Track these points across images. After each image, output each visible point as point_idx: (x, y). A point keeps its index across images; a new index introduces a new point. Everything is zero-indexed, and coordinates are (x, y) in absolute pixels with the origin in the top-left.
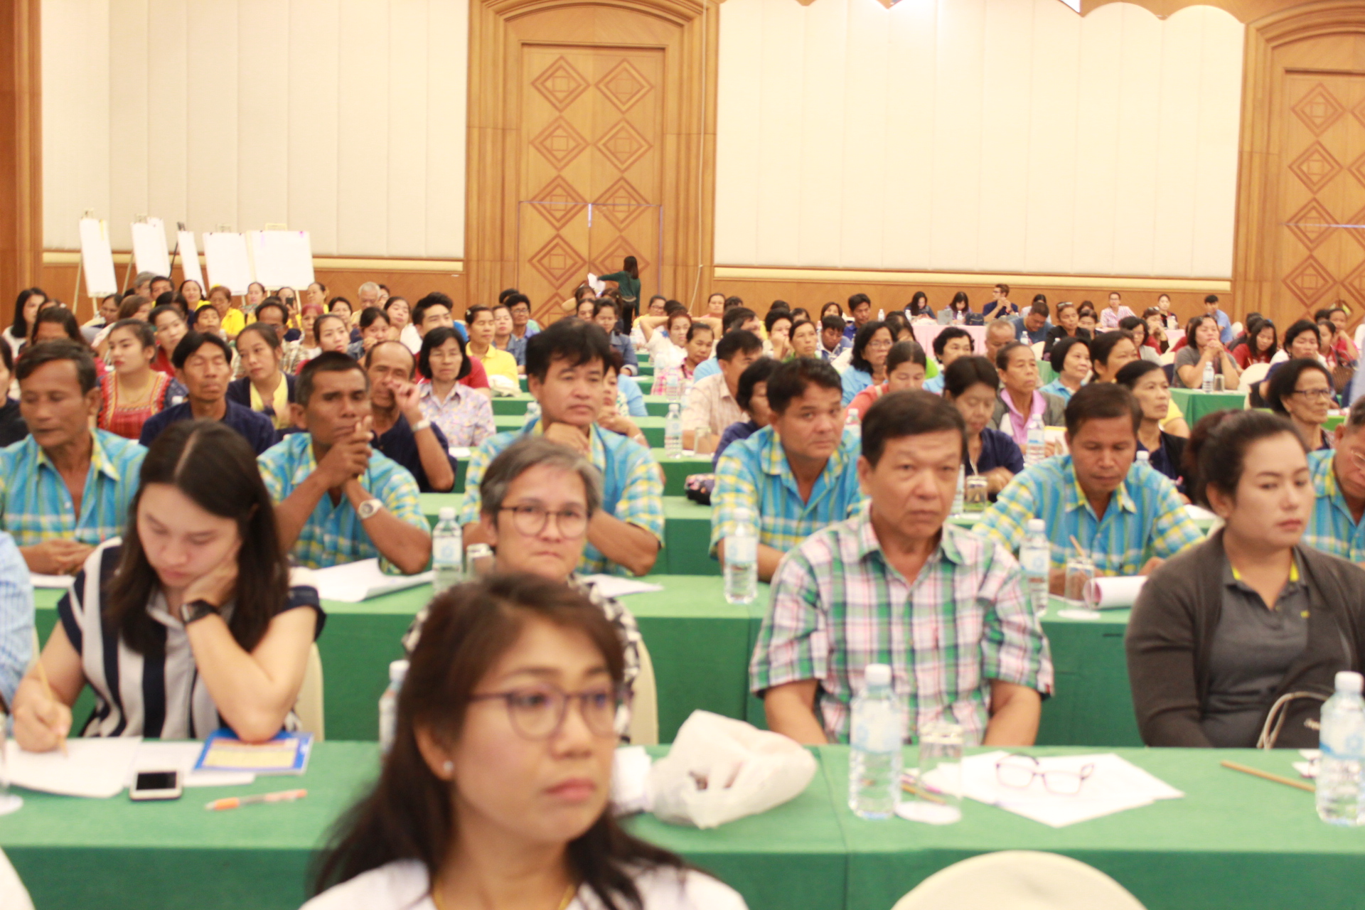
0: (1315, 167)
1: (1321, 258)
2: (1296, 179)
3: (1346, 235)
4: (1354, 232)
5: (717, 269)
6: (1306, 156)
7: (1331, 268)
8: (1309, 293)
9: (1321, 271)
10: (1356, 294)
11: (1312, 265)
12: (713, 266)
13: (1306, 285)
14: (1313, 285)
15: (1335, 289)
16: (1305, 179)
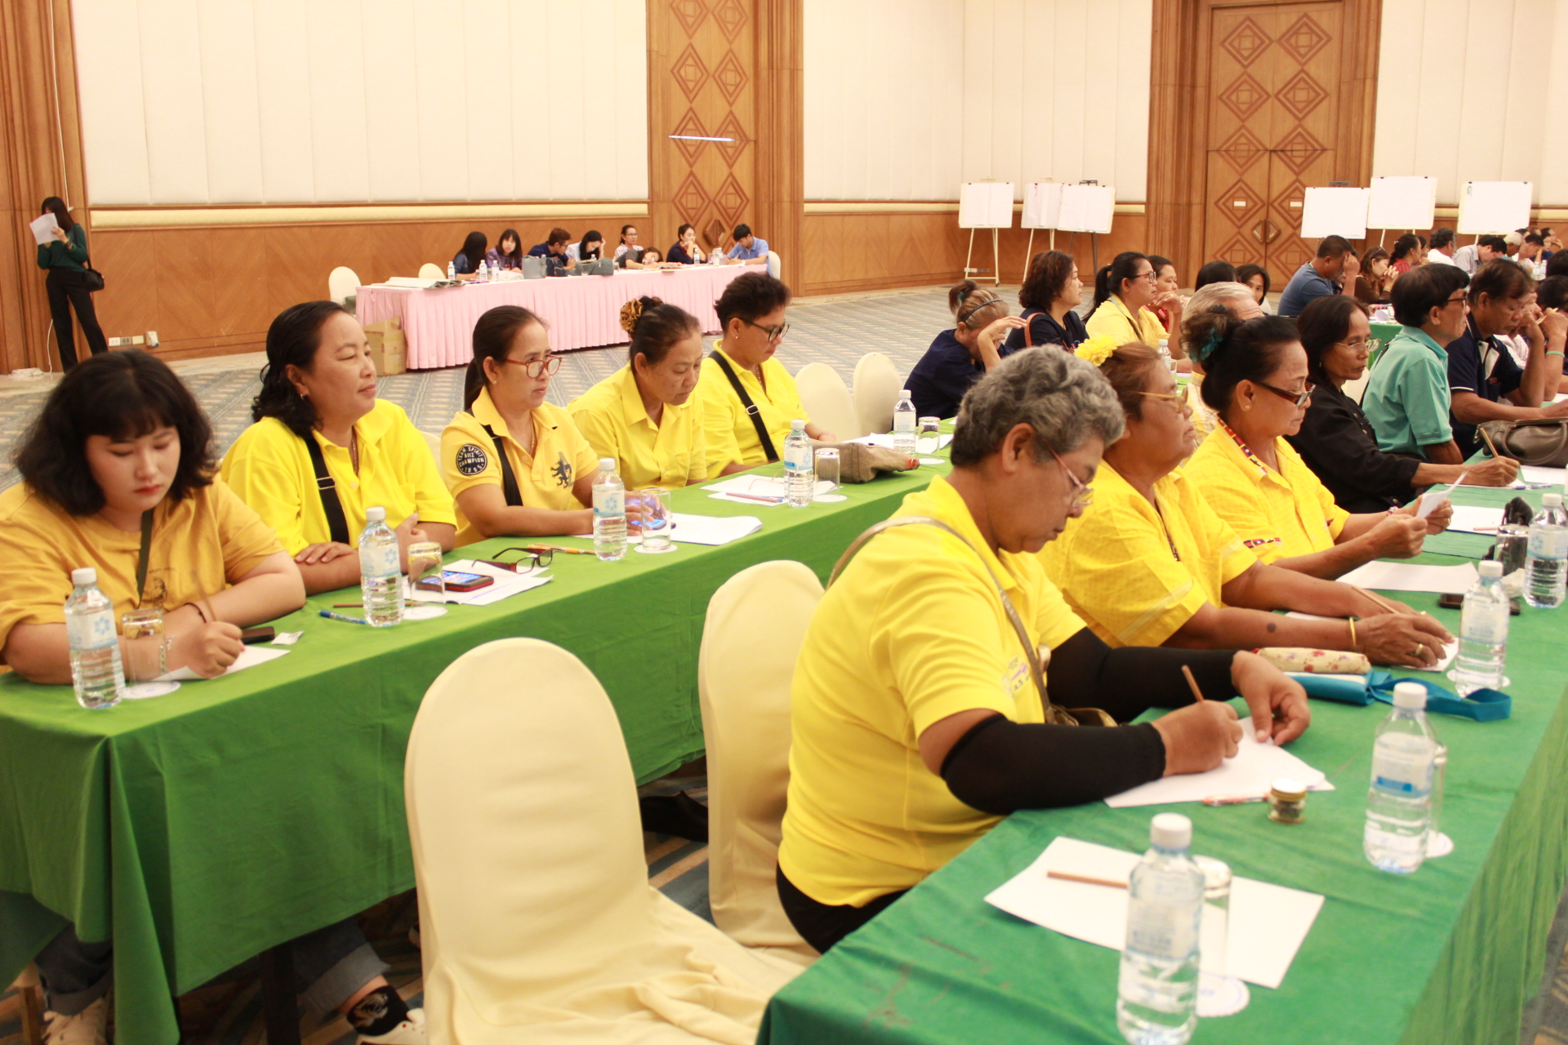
0: (690, 72)
1: (699, 176)
2: (677, 84)
3: (714, 150)
4: (720, 147)
5: (93, 213)
6: (682, 62)
7: (706, 186)
8: (692, 213)
9: (700, 191)
10: (723, 212)
11: (692, 183)
12: (88, 209)
13: (689, 206)
14: (694, 206)
15: (709, 209)
16: (683, 84)
